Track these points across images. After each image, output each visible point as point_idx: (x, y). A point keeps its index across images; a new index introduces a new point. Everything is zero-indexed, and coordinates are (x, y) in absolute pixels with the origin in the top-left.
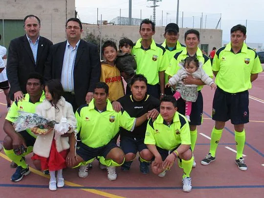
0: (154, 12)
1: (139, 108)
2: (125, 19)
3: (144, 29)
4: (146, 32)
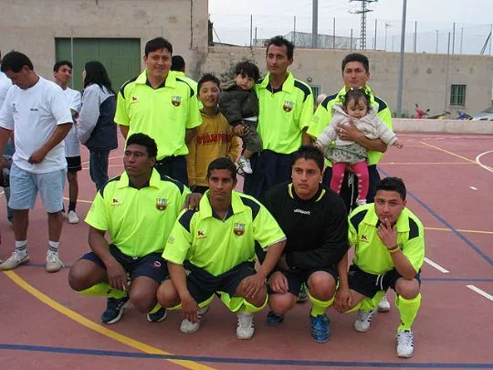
0: (363, 23)
2: (306, 36)
3: (272, 56)
4: (274, 60)
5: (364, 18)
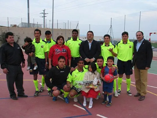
0: (44, 20)
4: (37, 35)
5: (44, 18)
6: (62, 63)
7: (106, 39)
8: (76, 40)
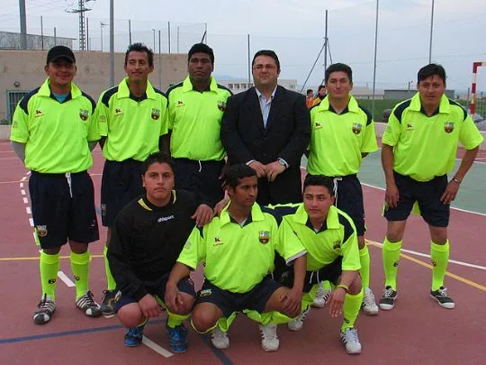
0: (82, 23)
1: (166, 219)
3: (133, 62)
6: (161, 180)
7: (334, 81)
8: (208, 89)
